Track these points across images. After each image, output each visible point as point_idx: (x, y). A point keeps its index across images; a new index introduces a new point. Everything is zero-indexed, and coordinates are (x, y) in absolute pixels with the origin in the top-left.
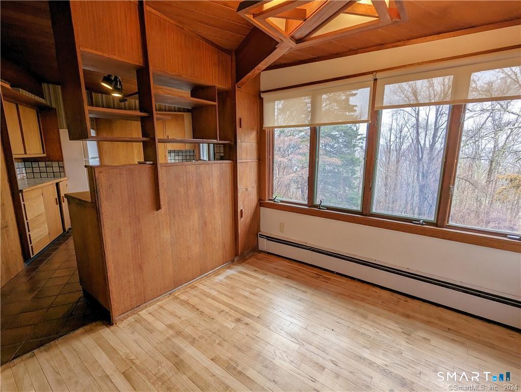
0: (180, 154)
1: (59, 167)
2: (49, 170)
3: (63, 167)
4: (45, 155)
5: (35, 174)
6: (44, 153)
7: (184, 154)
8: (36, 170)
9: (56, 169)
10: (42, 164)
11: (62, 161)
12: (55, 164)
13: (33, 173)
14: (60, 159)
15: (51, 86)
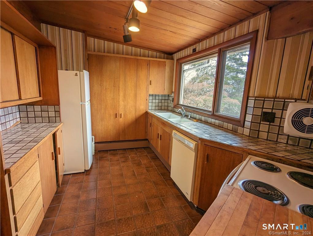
0: (157, 98)
1: (55, 111)
2: (45, 114)
3: (59, 111)
4: (41, 99)
5: (29, 118)
6: (40, 96)
7: (160, 98)
8: (31, 115)
9: (52, 114)
10: (38, 108)
11: (58, 104)
12: (51, 108)
13: (28, 117)
14: (57, 103)
15: (49, 26)
